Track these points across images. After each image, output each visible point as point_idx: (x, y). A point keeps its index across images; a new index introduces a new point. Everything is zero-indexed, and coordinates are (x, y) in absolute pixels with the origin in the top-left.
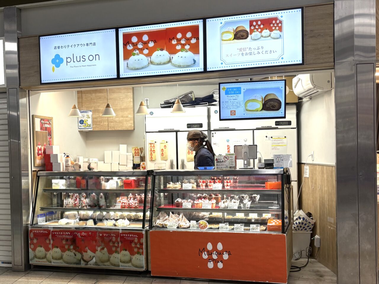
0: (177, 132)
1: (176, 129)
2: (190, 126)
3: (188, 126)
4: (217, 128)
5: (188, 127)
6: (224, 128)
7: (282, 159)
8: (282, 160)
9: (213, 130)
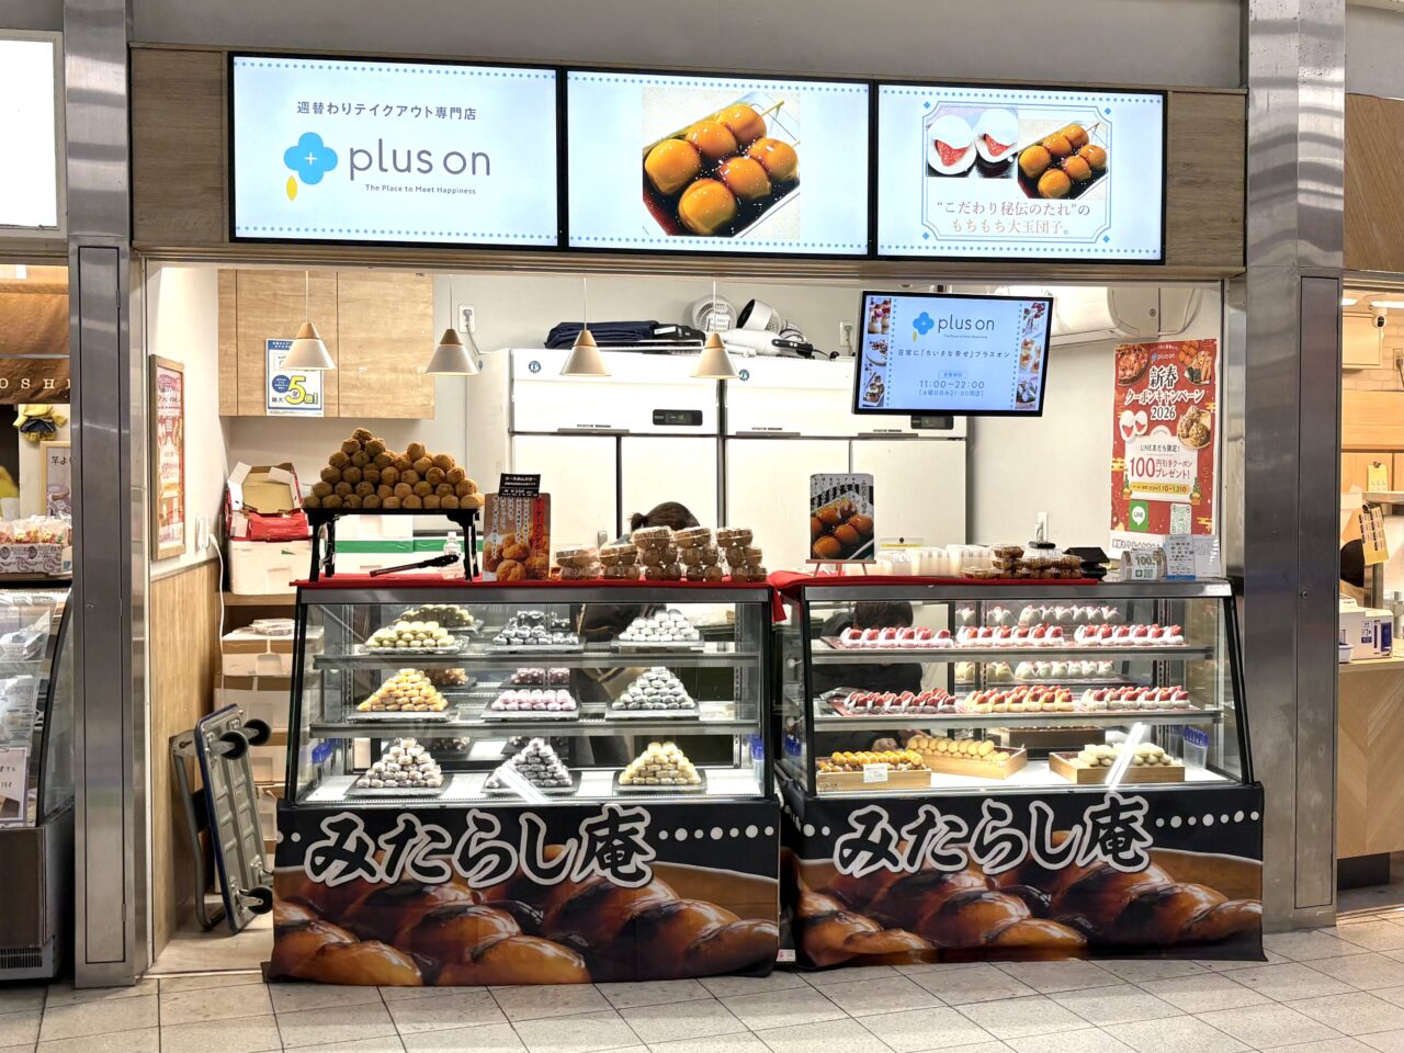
0: (619, 436)
1: (616, 426)
2: (662, 417)
3: (657, 417)
4: (747, 429)
5: (656, 422)
6: (767, 431)
7: (1190, 548)
8: (1192, 553)
9: (734, 434)
